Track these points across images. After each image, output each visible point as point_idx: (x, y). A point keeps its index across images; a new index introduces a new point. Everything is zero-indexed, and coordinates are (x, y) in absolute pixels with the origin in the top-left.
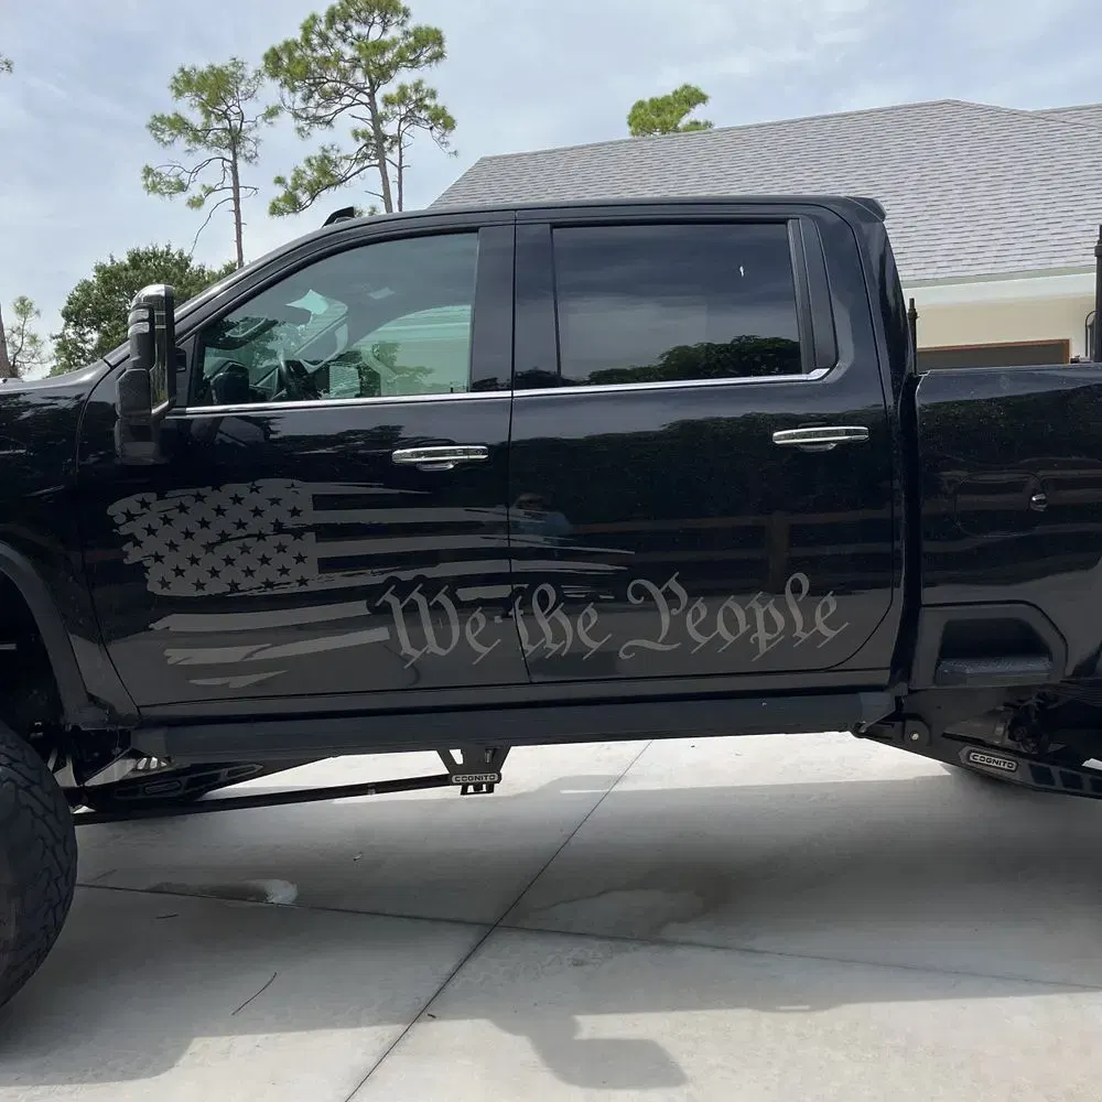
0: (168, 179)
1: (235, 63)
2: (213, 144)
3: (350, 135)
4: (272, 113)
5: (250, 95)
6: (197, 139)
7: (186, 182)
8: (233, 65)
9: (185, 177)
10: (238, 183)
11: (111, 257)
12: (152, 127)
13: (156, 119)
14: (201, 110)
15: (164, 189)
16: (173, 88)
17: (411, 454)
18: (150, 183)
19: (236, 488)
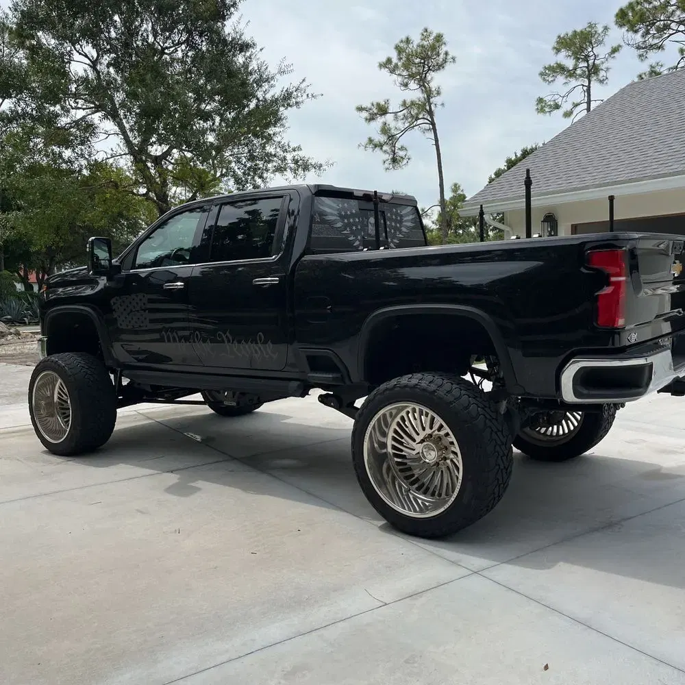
0: (549, 103)
1: (591, 26)
2: (580, 76)
3: (677, 52)
4: (615, 50)
5: (600, 43)
6: (571, 76)
7: (560, 103)
8: (589, 27)
9: (559, 101)
10: (590, 99)
11: (515, 153)
12: (541, 74)
13: (545, 68)
14: (572, 58)
15: (547, 110)
16: (554, 48)
17: (168, 286)
18: (539, 106)
19: (133, 296)
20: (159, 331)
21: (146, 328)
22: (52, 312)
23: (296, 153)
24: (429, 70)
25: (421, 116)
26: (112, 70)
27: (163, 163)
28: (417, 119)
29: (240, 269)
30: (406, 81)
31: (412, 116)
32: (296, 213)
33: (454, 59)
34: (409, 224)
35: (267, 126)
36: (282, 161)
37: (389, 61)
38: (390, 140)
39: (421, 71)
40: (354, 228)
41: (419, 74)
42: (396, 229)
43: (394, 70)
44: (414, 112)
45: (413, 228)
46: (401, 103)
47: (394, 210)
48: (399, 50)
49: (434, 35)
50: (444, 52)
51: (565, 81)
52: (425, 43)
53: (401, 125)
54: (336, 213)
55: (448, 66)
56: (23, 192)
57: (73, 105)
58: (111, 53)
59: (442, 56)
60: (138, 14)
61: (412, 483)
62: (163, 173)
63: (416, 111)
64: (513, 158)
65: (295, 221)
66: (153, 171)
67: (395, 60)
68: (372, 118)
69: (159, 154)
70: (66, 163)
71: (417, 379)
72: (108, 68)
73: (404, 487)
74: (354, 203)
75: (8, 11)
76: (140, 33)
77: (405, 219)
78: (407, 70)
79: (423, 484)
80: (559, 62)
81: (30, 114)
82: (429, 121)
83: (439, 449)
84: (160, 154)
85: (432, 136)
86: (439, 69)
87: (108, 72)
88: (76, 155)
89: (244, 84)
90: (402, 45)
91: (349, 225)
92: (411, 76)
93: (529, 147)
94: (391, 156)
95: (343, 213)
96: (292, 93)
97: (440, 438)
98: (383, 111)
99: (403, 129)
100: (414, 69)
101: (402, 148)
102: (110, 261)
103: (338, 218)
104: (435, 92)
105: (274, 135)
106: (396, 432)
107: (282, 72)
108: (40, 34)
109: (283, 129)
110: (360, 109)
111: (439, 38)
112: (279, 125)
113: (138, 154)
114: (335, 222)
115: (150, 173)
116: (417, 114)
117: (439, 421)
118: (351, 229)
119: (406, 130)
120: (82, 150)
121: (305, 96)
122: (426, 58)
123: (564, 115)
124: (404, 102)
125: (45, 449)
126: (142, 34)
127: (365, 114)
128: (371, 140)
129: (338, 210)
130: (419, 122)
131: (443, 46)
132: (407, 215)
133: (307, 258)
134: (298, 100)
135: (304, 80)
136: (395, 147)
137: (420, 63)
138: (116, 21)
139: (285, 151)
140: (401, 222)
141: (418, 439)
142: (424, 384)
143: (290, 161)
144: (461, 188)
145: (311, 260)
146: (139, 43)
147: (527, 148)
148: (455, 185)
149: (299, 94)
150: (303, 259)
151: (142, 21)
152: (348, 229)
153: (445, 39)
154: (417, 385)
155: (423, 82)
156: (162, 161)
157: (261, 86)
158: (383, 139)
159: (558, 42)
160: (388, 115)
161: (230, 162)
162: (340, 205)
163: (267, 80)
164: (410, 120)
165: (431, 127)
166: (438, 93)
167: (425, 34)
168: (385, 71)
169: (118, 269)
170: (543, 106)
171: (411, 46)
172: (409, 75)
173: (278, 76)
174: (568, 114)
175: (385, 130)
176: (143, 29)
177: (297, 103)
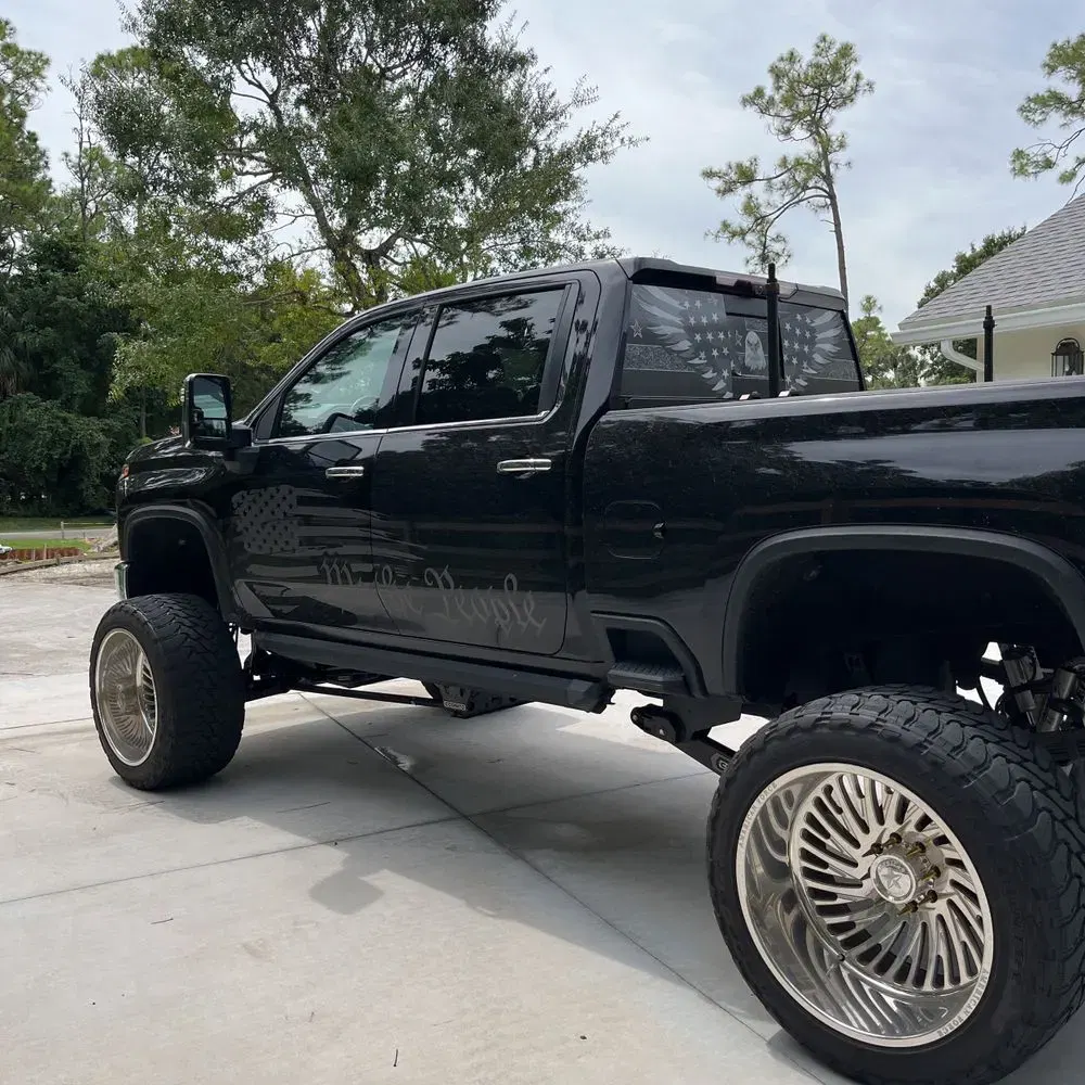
0: (1035, 159)
6: (1073, 112)
7: (1053, 159)
9: (1053, 155)
11: (972, 246)
12: (1022, 109)
13: (1030, 100)
14: (1077, 81)
15: (1031, 170)
16: (1046, 65)
17: (334, 471)
18: (1017, 166)
19: (272, 490)
20: (315, 561)
21: (292, 555)
22: (137, 516)
23: (601, 241)
24: (827, 105)
25: (811, 184)
26: (303, 111)
27: (381, 261)
28: (806, 187)
29: (494, 439)
30: (787, 124)
31: (797, 183)
32: (589, 328)
33: (870, 85)
34: (828, 347)
35: (553, 199)
36: (576, 256)
37: (759, 92)
38: (758, 225)
39: (814, 107)
40: (715, 353)
41: (809, 112)
42: (802, 356)
43: (767, 109)
44: (800, 177)
45: (837, 355)
46: (777, 161)
47: (799, 317)
48: (777, 74)
49: (838, 46)
50: (854, 74)
51: (1063, 121)
52: (823, 61)
53: (778, 199)
54: (678, 320)
55: (860, 99)
56: (154, 310)
57: (238, 166)
58: (301, 82)
59: (851, 82)
60: (346, 16)
61: (849, 944)
62: (379, 278)
63: (803, 175)
64: (969, 254)
65: (587, 344)
66: (364, 276)
67: (769, 91)
68: (728, 190)
69: (374, 246)
70: (227, 264)
71: (873, 708)
72: (297, 107)
73: (831, 955)
74: (715, 299)
75: (135, 14)
76: (348, 48)
77: (820, 336)
78: (790, 108)
79: (877, 948)
80: (1052, 89)
81: (165, 181)
82: (825, 191)
83: (922, 875)
84: (377, 246)
85: (830, 215)
86: (844, 103)
87: (298, 115)
88: (244, 250)
89: (514, 122)
90: (781, 65)
91: (705, 346)
92: (797, 117)
93: (997, 235)
94: (759, 252)
95: (692, 321)
96: (596, 138)
97: (922, 847)
98: (747, 176)
99: (781, 205)
100: (801, 105)
101: (778, 239)
102: (229, 421)
103: (682, 331)
104: (836, 144)
105: (564, 213)
106: (811, 820)
107: (579, 101)
108: (187, 50)
109: (578, 204)
110: (709, 174)
111: (846, 51)
112: (573, 197)
113: (340, 245)
114: (674, 339)
115: (359, 278)
116: (806, 180)
117: (919, 807)
118: (709, 357)
119: (785, 207)
120: (253, 242)
121: (617, 143)
122: (822, 85)
123: (1061, 178)
124: (784, 161)
125: (116, 774)
126: (351, 50)
127: (717, 183)
128: (726, 226)
129: (683, 314)
130: (809, 193)
131: (852, 65)
132: (825, 327)
133: (614, 416)
134: (607, 149)
135: (616, 116)
136: (765, 236)
137: (813, 94)
138: (309, 29)
139: (583, 238)
140: (812, 342)
141: (867, 841)
142: (893, 724)
143: (590, 257)
144: (878, 304)
145: (621, 421)
146: (348, 64)
147: (993, 235)
148: (868, 299)
149: (608, 141)
150: (603, 419)
151: (352, 27)
152: (703, 355)
153: (857, 52)
154: (872, 724)
155: (816, 127)
156: (378, 258)
157: (543, 126)
158: (747, 222)
159: (1051, 56)
160: (754, 183)
161: (490, 259)
162: (687, 304)
163: (554, 116)
164: (792, 190)
165: (828, 201)
166: (842, 146)
167: (822, 45)
168: (752, 111)
169: (245, 436)
170: (1022, 163)
171: (797, 66)
172: (793, 115)
173: (571, 109)
174: (1067, 178)
175: (750, 208)
176: (352, 41)
177: (603, 153)
